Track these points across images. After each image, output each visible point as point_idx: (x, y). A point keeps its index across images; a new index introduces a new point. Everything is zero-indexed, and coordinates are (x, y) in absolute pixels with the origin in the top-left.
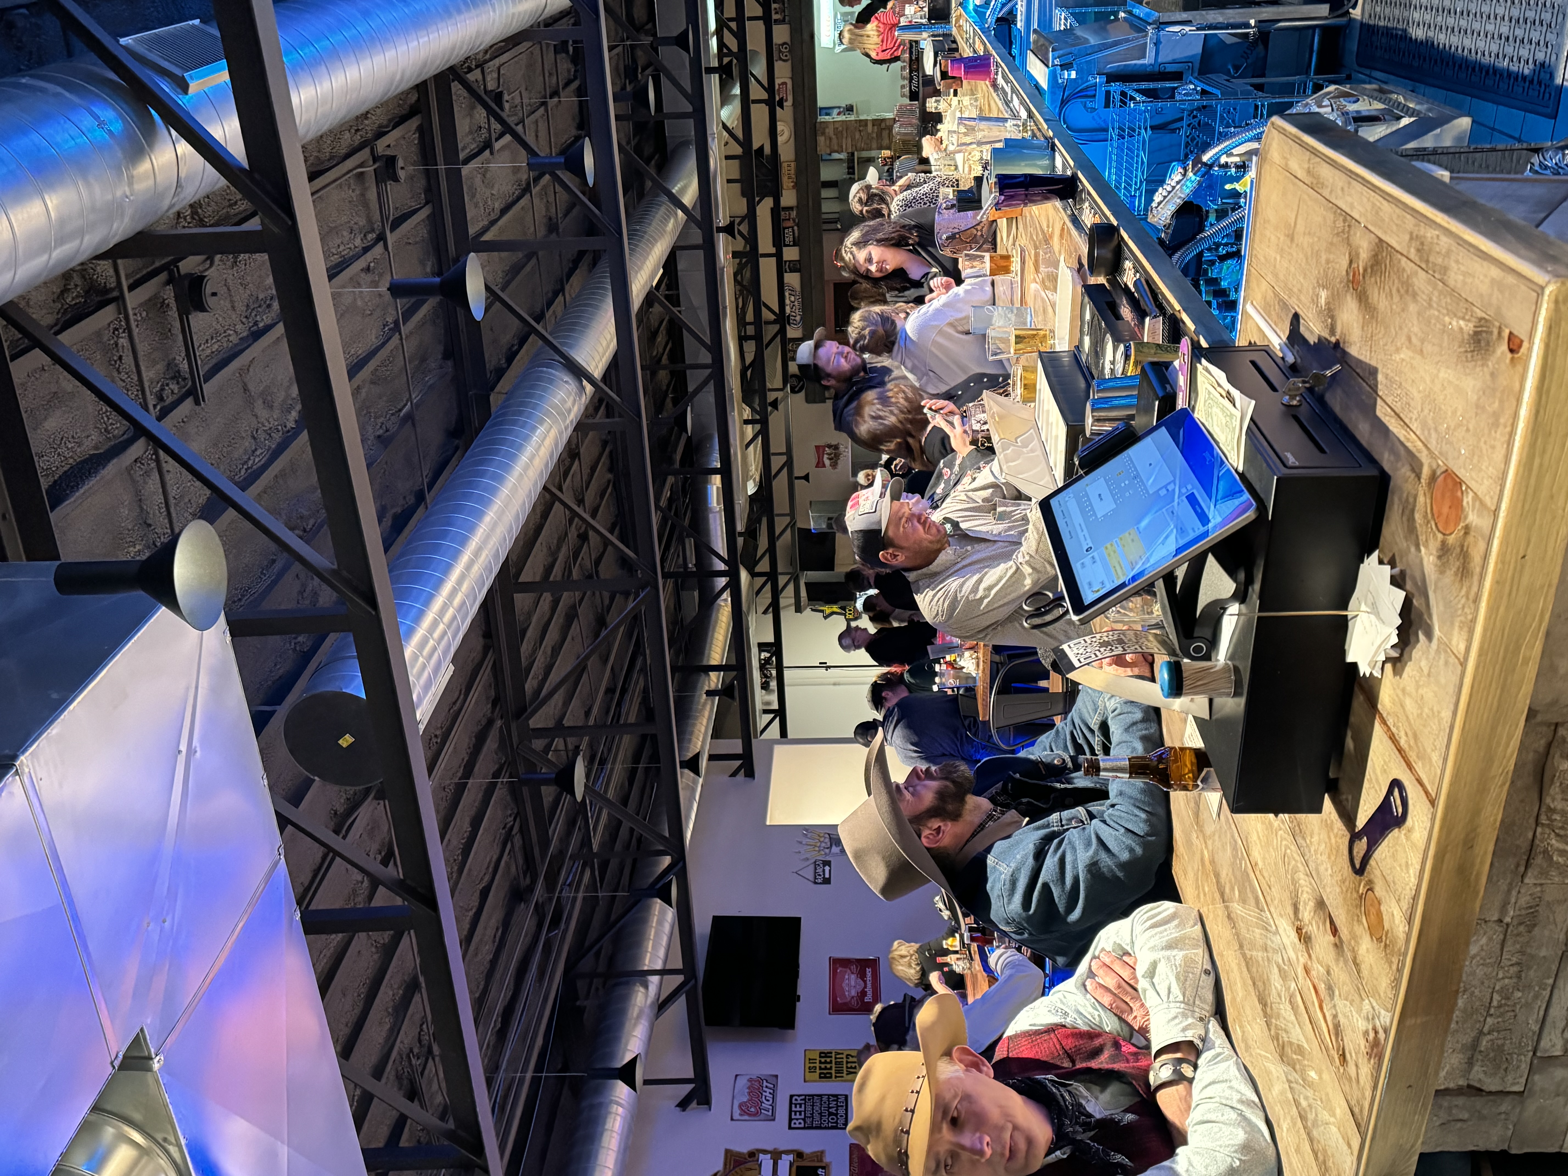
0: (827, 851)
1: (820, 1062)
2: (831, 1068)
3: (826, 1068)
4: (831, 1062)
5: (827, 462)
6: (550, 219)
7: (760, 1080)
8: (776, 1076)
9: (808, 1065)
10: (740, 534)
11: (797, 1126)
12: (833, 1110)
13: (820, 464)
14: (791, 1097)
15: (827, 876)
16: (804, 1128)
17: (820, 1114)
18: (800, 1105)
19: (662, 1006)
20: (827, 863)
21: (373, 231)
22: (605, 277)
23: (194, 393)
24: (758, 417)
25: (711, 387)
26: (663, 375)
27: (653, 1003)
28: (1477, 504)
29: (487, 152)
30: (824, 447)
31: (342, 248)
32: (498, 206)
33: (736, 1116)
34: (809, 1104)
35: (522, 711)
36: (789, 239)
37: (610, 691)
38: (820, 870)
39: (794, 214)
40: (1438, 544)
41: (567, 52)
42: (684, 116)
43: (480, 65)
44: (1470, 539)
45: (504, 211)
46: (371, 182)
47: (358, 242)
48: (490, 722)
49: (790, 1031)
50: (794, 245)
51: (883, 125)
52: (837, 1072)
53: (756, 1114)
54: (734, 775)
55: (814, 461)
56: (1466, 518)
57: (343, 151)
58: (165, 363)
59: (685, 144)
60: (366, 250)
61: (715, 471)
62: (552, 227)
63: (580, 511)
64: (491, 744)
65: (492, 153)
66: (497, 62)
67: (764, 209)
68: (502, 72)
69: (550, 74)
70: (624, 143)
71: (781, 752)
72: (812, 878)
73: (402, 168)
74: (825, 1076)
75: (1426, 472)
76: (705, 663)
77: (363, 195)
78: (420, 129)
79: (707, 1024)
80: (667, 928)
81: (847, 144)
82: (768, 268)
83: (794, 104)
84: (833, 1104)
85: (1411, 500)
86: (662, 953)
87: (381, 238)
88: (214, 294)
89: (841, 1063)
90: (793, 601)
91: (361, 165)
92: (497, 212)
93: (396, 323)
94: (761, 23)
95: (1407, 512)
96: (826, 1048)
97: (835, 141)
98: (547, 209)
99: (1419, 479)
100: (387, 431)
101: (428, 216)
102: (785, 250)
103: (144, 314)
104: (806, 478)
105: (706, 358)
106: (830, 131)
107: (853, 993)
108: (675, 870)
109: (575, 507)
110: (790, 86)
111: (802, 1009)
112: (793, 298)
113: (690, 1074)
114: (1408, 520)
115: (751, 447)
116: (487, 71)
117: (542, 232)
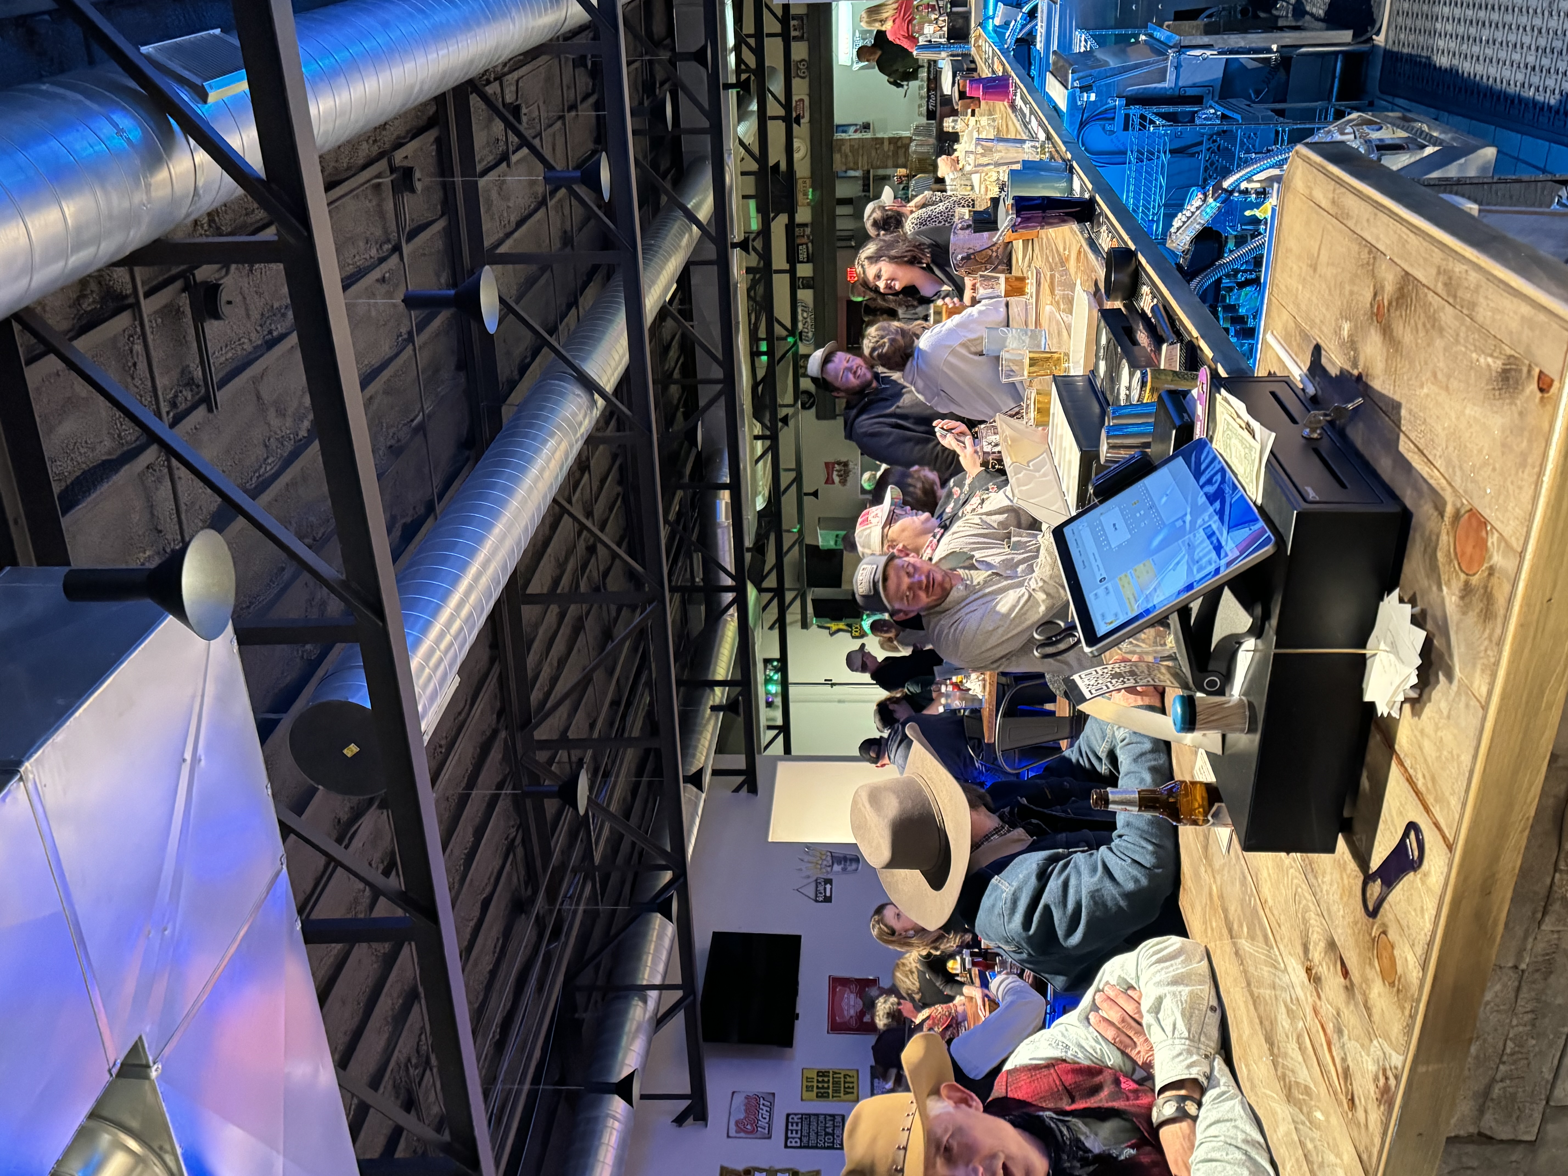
0: (829, 869)
1: (818, 1081)
2: (828, 1088)
3: (823, 1088)
4: (828, 1082)
5: (836, 479)
6: (565, 232)
7: (757, 1097)
8: (773, 1094)
9: (805, 1083)
10: (748, 550)
11: (794, 1144)
12: (830, 1130)
13: (829, 481)
14: (788, 1115)
15: (828, 894)
16: (800, 1147)
17: (817, 1133)
18: (797, 1124)
19: (660, 1021)
20: (829, 881)
21: (388, 241)
22: (618, 291)
23: (208, 401)
24: (768, 433)
25: (722, 401)
26: (674, 390)
27: (651, 1018)
28: (1503, 544)
29: (504, 164)
30: (834, 463)
31: (357, 258)
32: (514, 219)
33: (732, 1133)
34: (805, 1123)
35: (527, 723)
36: (803, 256)
37: (615, 703)
38: (821, 888)
39: (808, 231)
40: (1461, 584)
41: (586, 66)
42: (702, 131)
43: (499, 78)
44: (1494, 580)
45: (520, 223)
46: (388, 193)
47: (373, 252)
48: (495, 733)
49: (788, 1050)
50: (808, 262)
51: (899, 144)
52: (835, 1091)
53: (752, 1132)
54: (737, 790)
55: (823, 477)
56: (1490, 558)
57: (361, 162)
58: (179, 370)
59: (702, 159)
60: (382, 260)
61: (724, 487)
62: (567, 240)
63: (588, 523)
64: (496, 755)
65: (508, 166)
66: (515, 75)
67: (779, 225)
68: (520, 84)
69: (568, 88)
70: (640, 158)
71: (784, 769)
72: (813, 896)
73: (419, 180)
74: (822, 1095)
75: (1449, 510)
76: (710, 678)
77: (379, 205)
78: (438, 141)
79: (705, 1040)
80: (667, 942)
81: (863, 162)
82: (781, 285)
83: (810, 121)
84: (829, 1124)
85: (1434, 538)
86: (661, 968)
87: (397, 249)
88: (229, 303)
89: (838, 1083)
90: (799, 617)
91: (379, 176)
92: (513, 225)
93: (410, 333)
94: (779, 39)
95: (1429, 550)
96: (824, 1067)
97: (851, 158)
98: (563, 222)
99: (1442, 517)
100: (399, 441)
101: (444, 228)
102: (799, 266)
103: (159, 320)
104: (815, 494)
105: (717, 373)
106: (846, 148)
107: (852, 1012)
108: (676, 885)
109: (584, 520)
110: (807, 103)
111: (800, 1027)
112: (805, 315)
113: (687, 1090)
114: (1431, 559)
115: (761, 464)
116: (505, 84)
117: (557, 244)
